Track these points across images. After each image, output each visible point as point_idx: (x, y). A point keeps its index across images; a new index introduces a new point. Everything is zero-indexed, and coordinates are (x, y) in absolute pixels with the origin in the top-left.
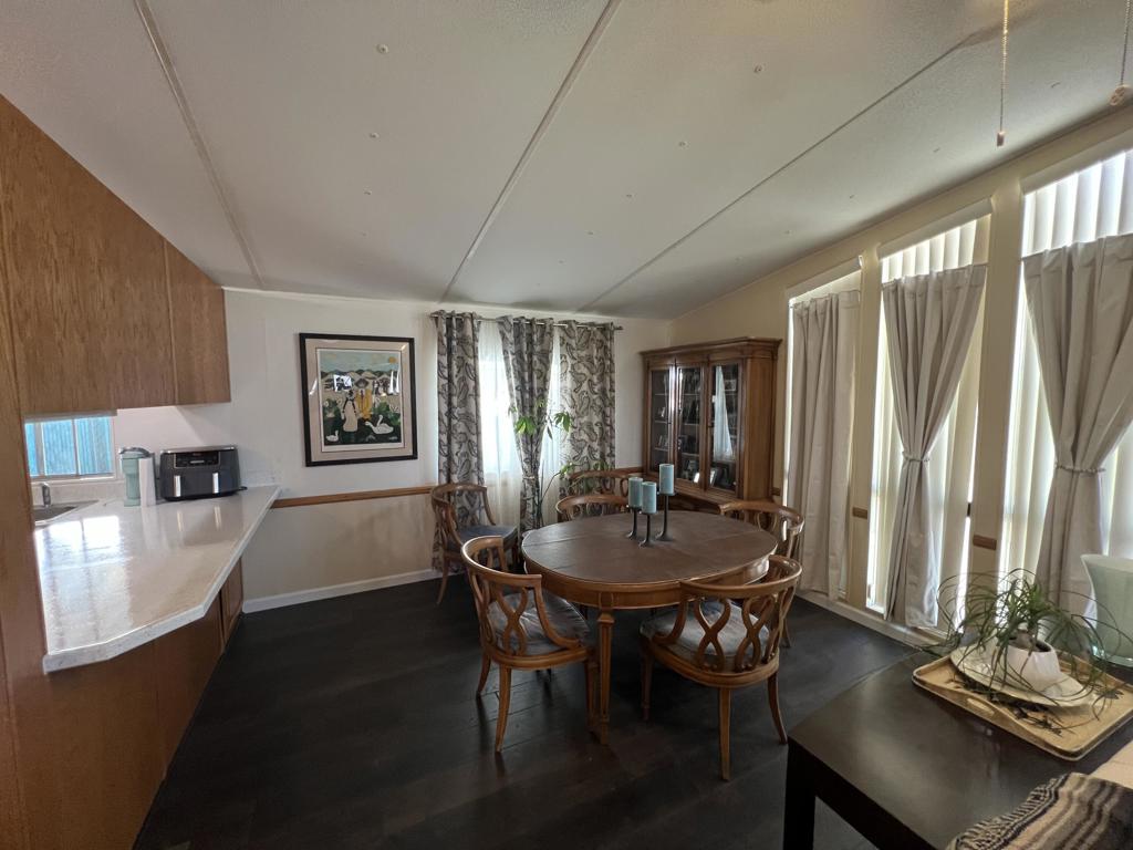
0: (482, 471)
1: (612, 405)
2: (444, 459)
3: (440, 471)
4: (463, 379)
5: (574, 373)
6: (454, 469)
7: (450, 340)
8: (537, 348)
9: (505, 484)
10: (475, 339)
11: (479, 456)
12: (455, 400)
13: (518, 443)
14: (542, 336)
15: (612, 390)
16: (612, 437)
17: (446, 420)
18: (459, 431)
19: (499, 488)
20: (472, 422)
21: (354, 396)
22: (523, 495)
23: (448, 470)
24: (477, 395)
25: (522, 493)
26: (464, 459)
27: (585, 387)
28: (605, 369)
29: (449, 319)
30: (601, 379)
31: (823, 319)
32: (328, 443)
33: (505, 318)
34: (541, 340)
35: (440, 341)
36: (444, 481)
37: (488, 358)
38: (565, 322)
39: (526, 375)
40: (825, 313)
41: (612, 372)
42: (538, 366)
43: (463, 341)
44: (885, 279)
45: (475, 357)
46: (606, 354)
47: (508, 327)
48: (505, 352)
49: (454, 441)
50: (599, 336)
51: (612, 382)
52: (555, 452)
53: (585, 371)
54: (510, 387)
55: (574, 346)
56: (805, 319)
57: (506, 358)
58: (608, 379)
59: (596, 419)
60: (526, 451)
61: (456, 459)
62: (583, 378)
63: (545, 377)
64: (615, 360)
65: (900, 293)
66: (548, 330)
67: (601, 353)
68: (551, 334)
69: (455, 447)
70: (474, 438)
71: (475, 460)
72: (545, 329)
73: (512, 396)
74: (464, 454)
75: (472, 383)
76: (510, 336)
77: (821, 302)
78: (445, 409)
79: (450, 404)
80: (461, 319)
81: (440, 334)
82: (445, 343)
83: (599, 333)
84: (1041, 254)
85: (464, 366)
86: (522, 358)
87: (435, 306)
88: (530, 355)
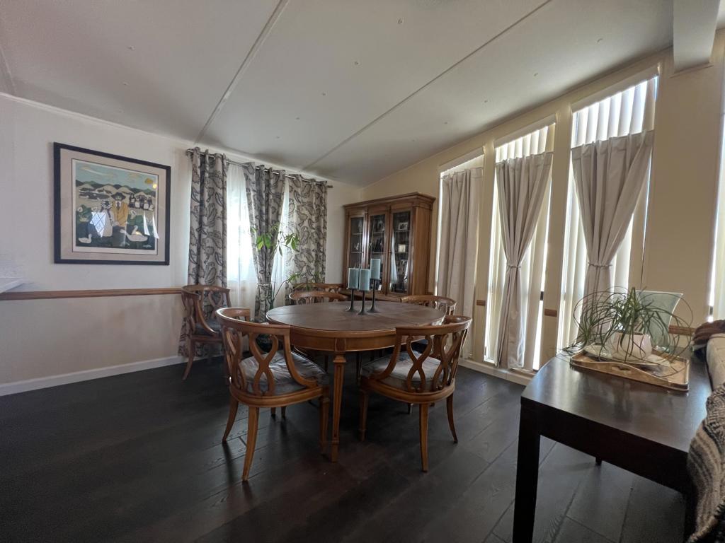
0: (226, 277)
1: (324, 238)
2: (194, 266)
3: (189, 275)
4: (213, 205)
5: (299, 212)
6: (202, 273)
7: (203, 173)
8: (273, 191)
9: (243, 290)
10: (224, 175)
11: (224, 265)
12: (205, 220)
13: (255, 259)
14: (277, 182)
15: (325, 228)
16: (324, 260)
17: (196, 234)
18: (207, 245)
19: (238, 292)
20: (219, 239)
21: (110, 205)
22: (258, 297)
23: (196, 273)
24: (224, 218)
25: (256, 297)
26: (210, 267)
27: (306, 224)
28: (321, 213)
29: (203, 156)
30: (318, 219)
31: (461, 185)
32: (79, 244)
33: (249, 164)
34: (276, 186)
35: (194, 171)
36: (193, 282)
37: (234, 192)
38: (294, 175)
39: (264, 209)
40: (462, 182)
41: (325, 215)
42: (272, 204)
43: (214, 175)
44: (497, 161)
45: (224, 188)
46: (321, 202)
47: (251, 171)
48: (248, 190)
49: (203, 251)
50: (317, 189)
51: (325, 222)
52: (283, 267)
53: (306, 212)
54: (251, 216)
55: (300, 193)
56: (450, 185)
57: (248, 195)
58: (322, 220)
59: (313, 247)
60: (261, 265)
61: (204, 266)
62: (305, 217)
63: (278, 212)
64: (328, 207)
65: (506, 169)
66: (281, 178)
67: (318, 202)
68: (283, 181)
69: (204, 257)
70: (220, 251)
71: (220, 268)
72: (279, 177)
73: (251, 223)
74: (211, 264)
75: (220, 209)
76: (253, 178)
77: (460, 175)
78: (196, 226)
79: (201, 222)
80: (213, 159)
81: (194, 166)
82: (199, 173)
83: (316, 187)
84: (580, 147)
85: (213, 194)
86: (261, 196)
87: (191, 145)
88: (267, 195)
